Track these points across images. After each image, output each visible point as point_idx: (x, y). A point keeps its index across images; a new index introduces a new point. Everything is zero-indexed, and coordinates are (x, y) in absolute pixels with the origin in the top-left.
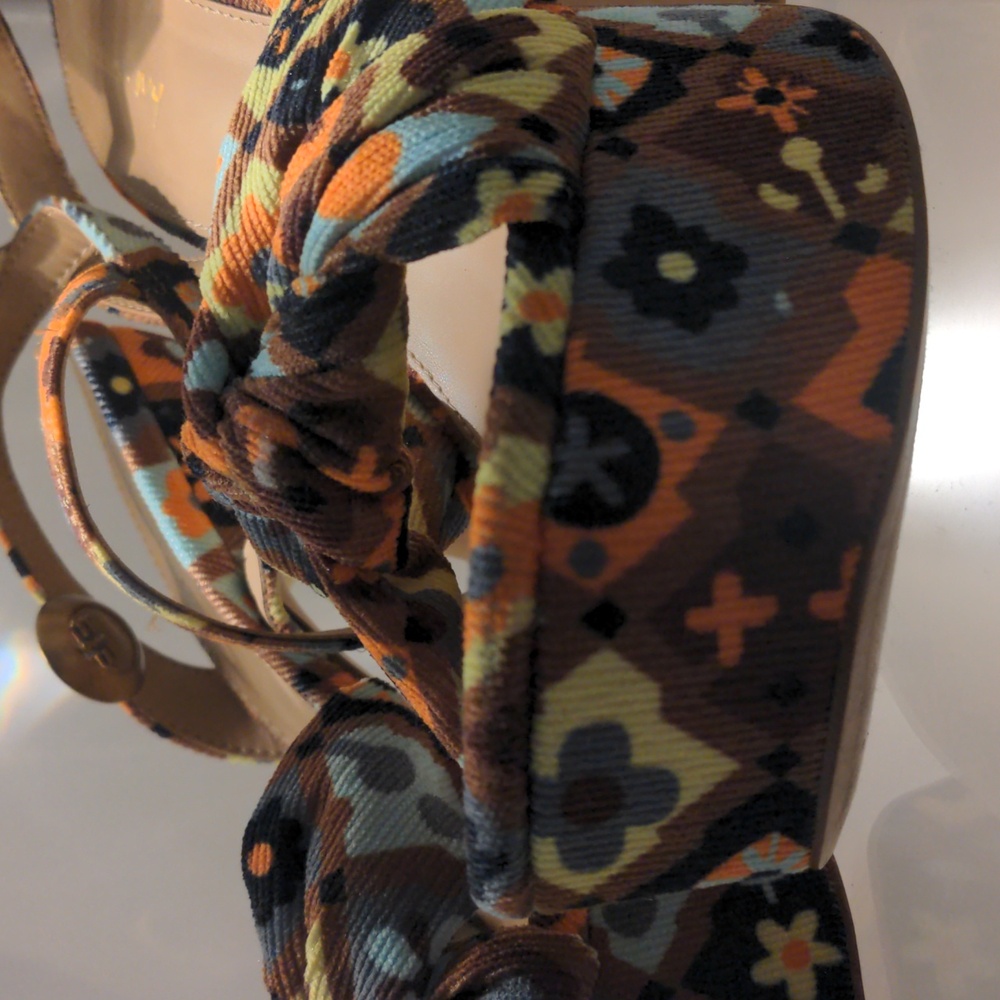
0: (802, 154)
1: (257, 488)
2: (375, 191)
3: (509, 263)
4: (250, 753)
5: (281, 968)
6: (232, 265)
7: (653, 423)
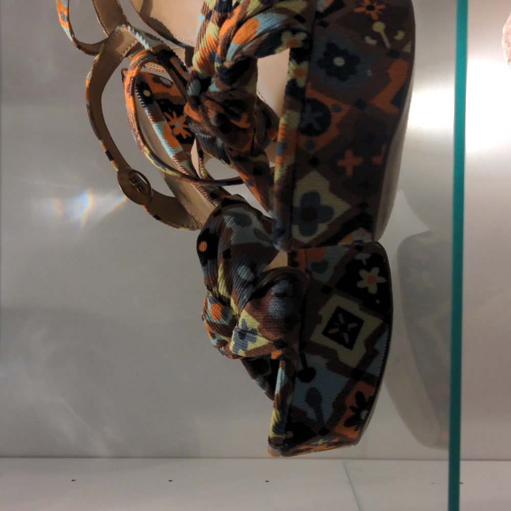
0: (379, 27)
1: (210, 125)
2: (251, 36)
3: (290, 60)
4: (188, 227)
5: (210, 278)
6: (203, 56)
7: (330, 107)
